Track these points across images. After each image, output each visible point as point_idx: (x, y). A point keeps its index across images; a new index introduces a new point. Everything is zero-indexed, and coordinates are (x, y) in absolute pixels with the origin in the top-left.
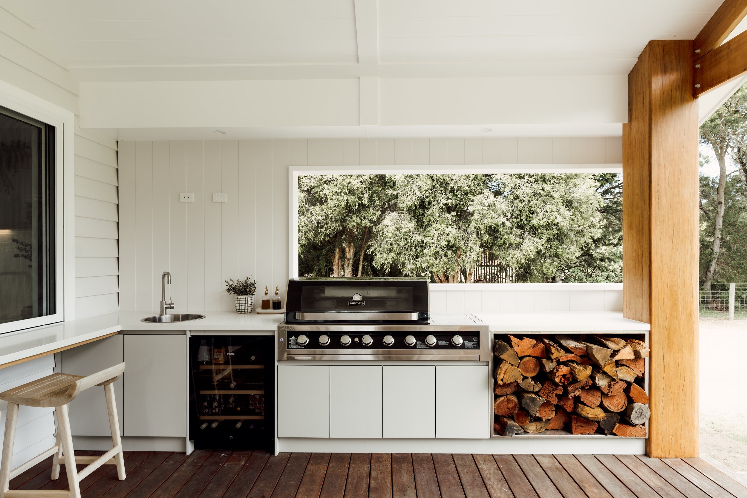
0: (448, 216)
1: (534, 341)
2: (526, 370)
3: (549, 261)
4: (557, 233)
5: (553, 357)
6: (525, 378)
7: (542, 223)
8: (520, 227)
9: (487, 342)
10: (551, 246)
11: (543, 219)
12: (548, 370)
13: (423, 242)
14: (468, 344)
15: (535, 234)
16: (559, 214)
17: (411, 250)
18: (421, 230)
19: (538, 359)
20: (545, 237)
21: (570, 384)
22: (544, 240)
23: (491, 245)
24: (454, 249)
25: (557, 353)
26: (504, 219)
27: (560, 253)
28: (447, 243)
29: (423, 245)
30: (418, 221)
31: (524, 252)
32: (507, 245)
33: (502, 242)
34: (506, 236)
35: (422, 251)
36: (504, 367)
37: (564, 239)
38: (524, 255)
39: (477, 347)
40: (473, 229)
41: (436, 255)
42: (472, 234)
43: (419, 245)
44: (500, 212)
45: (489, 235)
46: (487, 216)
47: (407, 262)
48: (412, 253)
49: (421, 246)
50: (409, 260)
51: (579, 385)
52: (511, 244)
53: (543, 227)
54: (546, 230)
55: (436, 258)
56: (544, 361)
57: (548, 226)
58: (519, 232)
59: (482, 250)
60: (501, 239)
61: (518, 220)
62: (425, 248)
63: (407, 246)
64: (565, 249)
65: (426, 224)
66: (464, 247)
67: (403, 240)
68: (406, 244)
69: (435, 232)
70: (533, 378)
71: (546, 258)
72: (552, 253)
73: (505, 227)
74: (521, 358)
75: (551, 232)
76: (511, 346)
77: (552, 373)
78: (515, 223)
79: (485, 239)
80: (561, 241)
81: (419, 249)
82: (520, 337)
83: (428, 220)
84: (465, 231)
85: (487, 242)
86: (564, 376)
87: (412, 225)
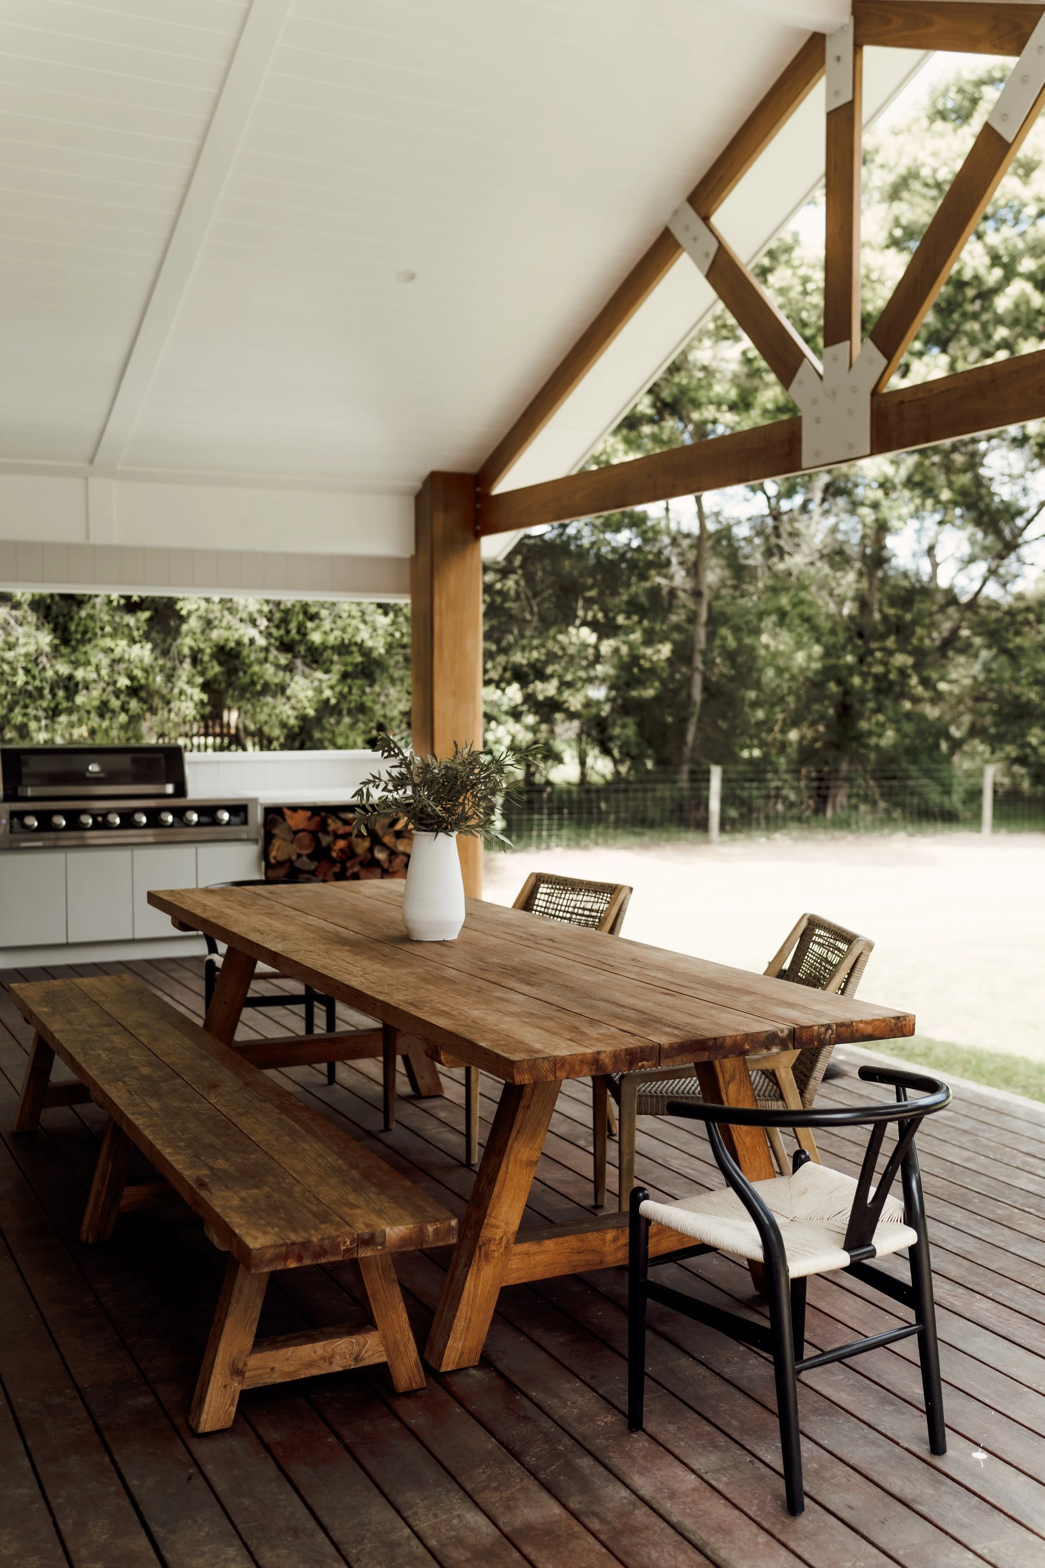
0: (130, 620)
1: (309, 814)
2: (301, 847)
3: (347, 720)
4: (362, 663)
5: (331, 828)
6: (299, 856)
7: (331, 640)
8: (286, 647)
9: (257, 816)
10: (350, 688)
11: (332, 630)
12: (324, 844)
13: (70, 677)
14: (235, 820)
15: (316, 661)
16: (365, 622)
17: (42, 697)
18: (64, 650)
19: (314, 834)
20: (337, 668)
21: (348, 859)
22: (333, 677)
23: (223, 685)
24: (143, 694)
25: (333, 824)
26: (252, 632)
27: (369, 704)
28: (127, 682)
29: (70, 686)
30: (54, 630)
31: (293, 701)
32: (259, 687)
33: (247, 679)
34: (256, 668)
35: (70, 697)
36: (277, 843)
37: (378, 673)
38: (294, 708)
39: (245, 822)
40: (186, 651)
41: (103, 709)
42: (181, 662)
43: (61, 684)
44: (245, 616)
45: (221, 664)
46: (216, 622)
47: (33, 725)
48: (45, 704)
49: (66, 688)
50: (37, 719)
51: (358, 860)
52: (266, 687)
53: (333, 648)
54: (340, 654)
55: (102, 716)
56: (320, 835)
57: (343, 649)
58: (283, 660)
59: (205, 697)
60: (245, 673)
61: (282, 632)
62: (76, 692)
63: (30, 688)
64: (379, 695)
65: (79, 636)
66: (165, 691)
67: (21, 672)
68: (27, 683)
69: (101, 655)
70: (308, 856)
71: (340, 713)
72: (353, 705)
73: (253, 647)
74: (296, 832)
75: (349, 659)
76: (284, 819)
77: (329, 848)
78: (276, 639)
79: (210, 674)
80: (371, 680)
81: (61, 693)
82: (294, 809)
83: (81, 629)
84: (165, 653)
85: (215, 679)
86: (341, 850)
87: (45, 639)
